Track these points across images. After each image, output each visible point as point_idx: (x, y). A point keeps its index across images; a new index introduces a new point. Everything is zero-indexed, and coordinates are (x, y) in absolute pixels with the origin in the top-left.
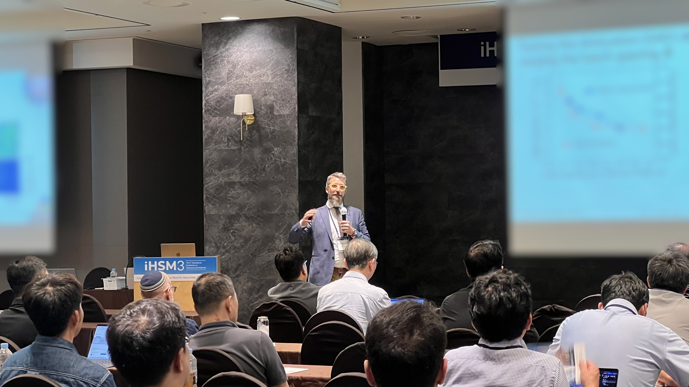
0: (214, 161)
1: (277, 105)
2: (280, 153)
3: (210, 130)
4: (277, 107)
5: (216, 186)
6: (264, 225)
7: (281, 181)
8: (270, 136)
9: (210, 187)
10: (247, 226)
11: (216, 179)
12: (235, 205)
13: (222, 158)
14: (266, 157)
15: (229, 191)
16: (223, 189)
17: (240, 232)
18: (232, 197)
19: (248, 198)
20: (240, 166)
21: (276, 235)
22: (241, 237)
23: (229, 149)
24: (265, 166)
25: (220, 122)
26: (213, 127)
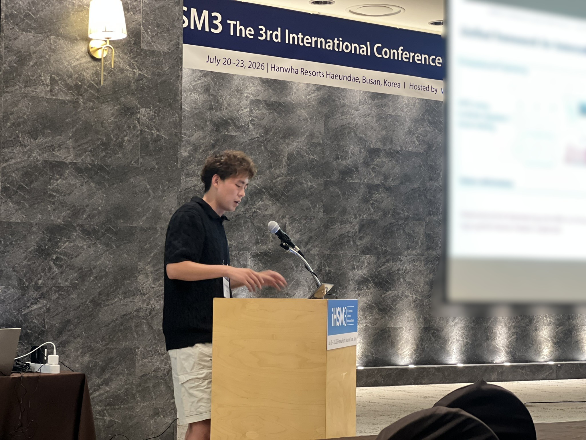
0: (21, 117)
1: (148, 33)
2: (151, 119)
3: (15, 55)
4: (147, 36)
5: (23, 167)
6: (118, 247)
7: (151, 169)
8: (133, 87)
9: (11, 167)
10: (85, 247)
11: (24, 153)
12: (63, 206)
13: (38, 113)
14: (126, 122)
15: (50, 179)
16: (39, 174)
17: (72, 258)
18: (58, 191)
19: (89, 195)
20: (75, 133)
21: (139, 265)
22: (73, 269)
23: (54, 97)
24: (123, 140)
25: (37, 44)
26: (22, 51)
